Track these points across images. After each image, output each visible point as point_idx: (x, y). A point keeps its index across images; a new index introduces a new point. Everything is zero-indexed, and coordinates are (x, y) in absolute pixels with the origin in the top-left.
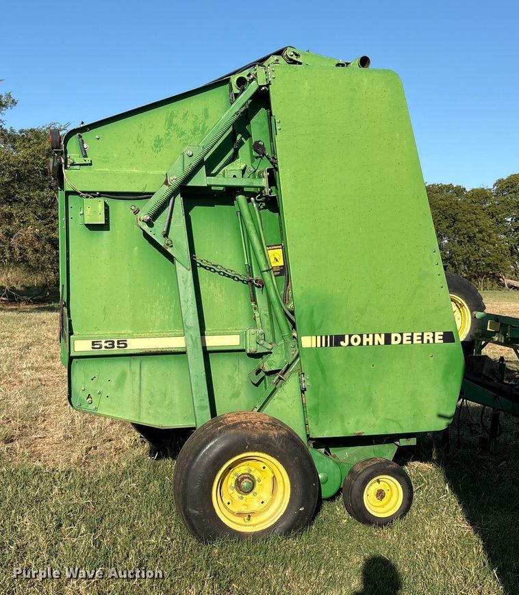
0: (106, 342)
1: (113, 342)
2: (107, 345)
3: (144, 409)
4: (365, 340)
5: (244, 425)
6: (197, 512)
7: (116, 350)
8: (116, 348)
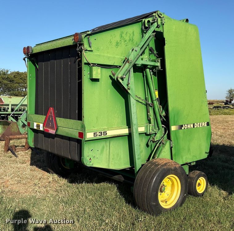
0: (99, 133)
1: (102, 133)
2: (99, 134)
3: (111, 162)
4: (188, 126)
5: (168, 164)
6: (155, 204)
7: (103, 136)
8: (103, 135)
